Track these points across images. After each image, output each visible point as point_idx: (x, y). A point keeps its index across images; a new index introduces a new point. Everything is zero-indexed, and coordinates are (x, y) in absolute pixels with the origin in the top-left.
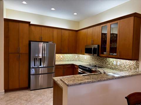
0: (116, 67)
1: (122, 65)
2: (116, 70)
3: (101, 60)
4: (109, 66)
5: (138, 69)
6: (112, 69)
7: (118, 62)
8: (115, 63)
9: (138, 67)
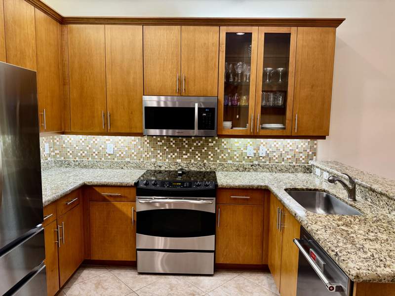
0: (256, 163)
1: (274, 154)
2: (256, 170)
3: (197, 147)
4: (230, 162)
5: (314, 157)
6: (241, 169)
7: (261, 147)
8: (250, 152)
9: (315, 154)
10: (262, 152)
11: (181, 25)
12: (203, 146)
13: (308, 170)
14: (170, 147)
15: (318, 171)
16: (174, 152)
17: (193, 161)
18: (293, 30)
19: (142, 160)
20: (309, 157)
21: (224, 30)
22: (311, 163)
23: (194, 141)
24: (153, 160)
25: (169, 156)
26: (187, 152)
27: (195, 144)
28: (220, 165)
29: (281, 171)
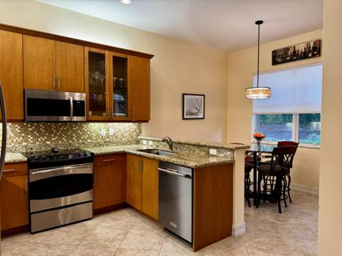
0: (108, 140)
1: (119, 133)
2: (108, 145)
3: (63, 131)
4: (89, 141)
5: (141, 134)
6: (98, 145)
7: (110, 129)
8: (103, 133)
9: (141, 132)
10: (111, 133)
11: (56, 40)
12: (68, 130)
13: (138, 142)
14: (40, 132)
15: (145, 142)
16: (43, 136)
17: (60, 142)
18: (129, 57)
19: (13, 144)
20: (138, 134)
21: (87, 49)
22: (139, 137)
23: (61, 126)
24: (24, 144)
25: (39, 139)
26: (55, 135)
27: (62, 129)
28: (83, 143)
29: (123, 144)
